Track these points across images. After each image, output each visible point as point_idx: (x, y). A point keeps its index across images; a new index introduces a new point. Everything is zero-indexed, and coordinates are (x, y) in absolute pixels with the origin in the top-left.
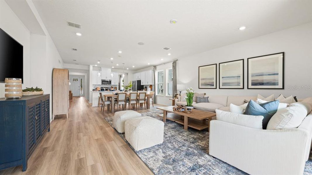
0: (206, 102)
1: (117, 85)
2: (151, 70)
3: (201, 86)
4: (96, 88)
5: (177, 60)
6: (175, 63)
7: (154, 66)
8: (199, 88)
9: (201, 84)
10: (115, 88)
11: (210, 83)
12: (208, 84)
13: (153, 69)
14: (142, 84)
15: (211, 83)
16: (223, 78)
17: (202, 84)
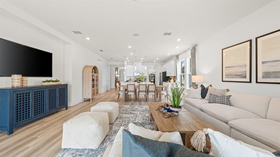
0: (225, 104)
1: (147, 77)
2: (173, 60)
3: (226, 78)
4: (130, 79)
5: (196, 45)
6: (194, 50)
7: (176, 56)
8: (223, 81)
9: (226, 75)
10: (145, 79)
11: (239, 72)
12: (237, 75)
13: (175, 60)
14: (167, 76)
15: (240, 74)
16: (263, 63)
17: (228, 76)
